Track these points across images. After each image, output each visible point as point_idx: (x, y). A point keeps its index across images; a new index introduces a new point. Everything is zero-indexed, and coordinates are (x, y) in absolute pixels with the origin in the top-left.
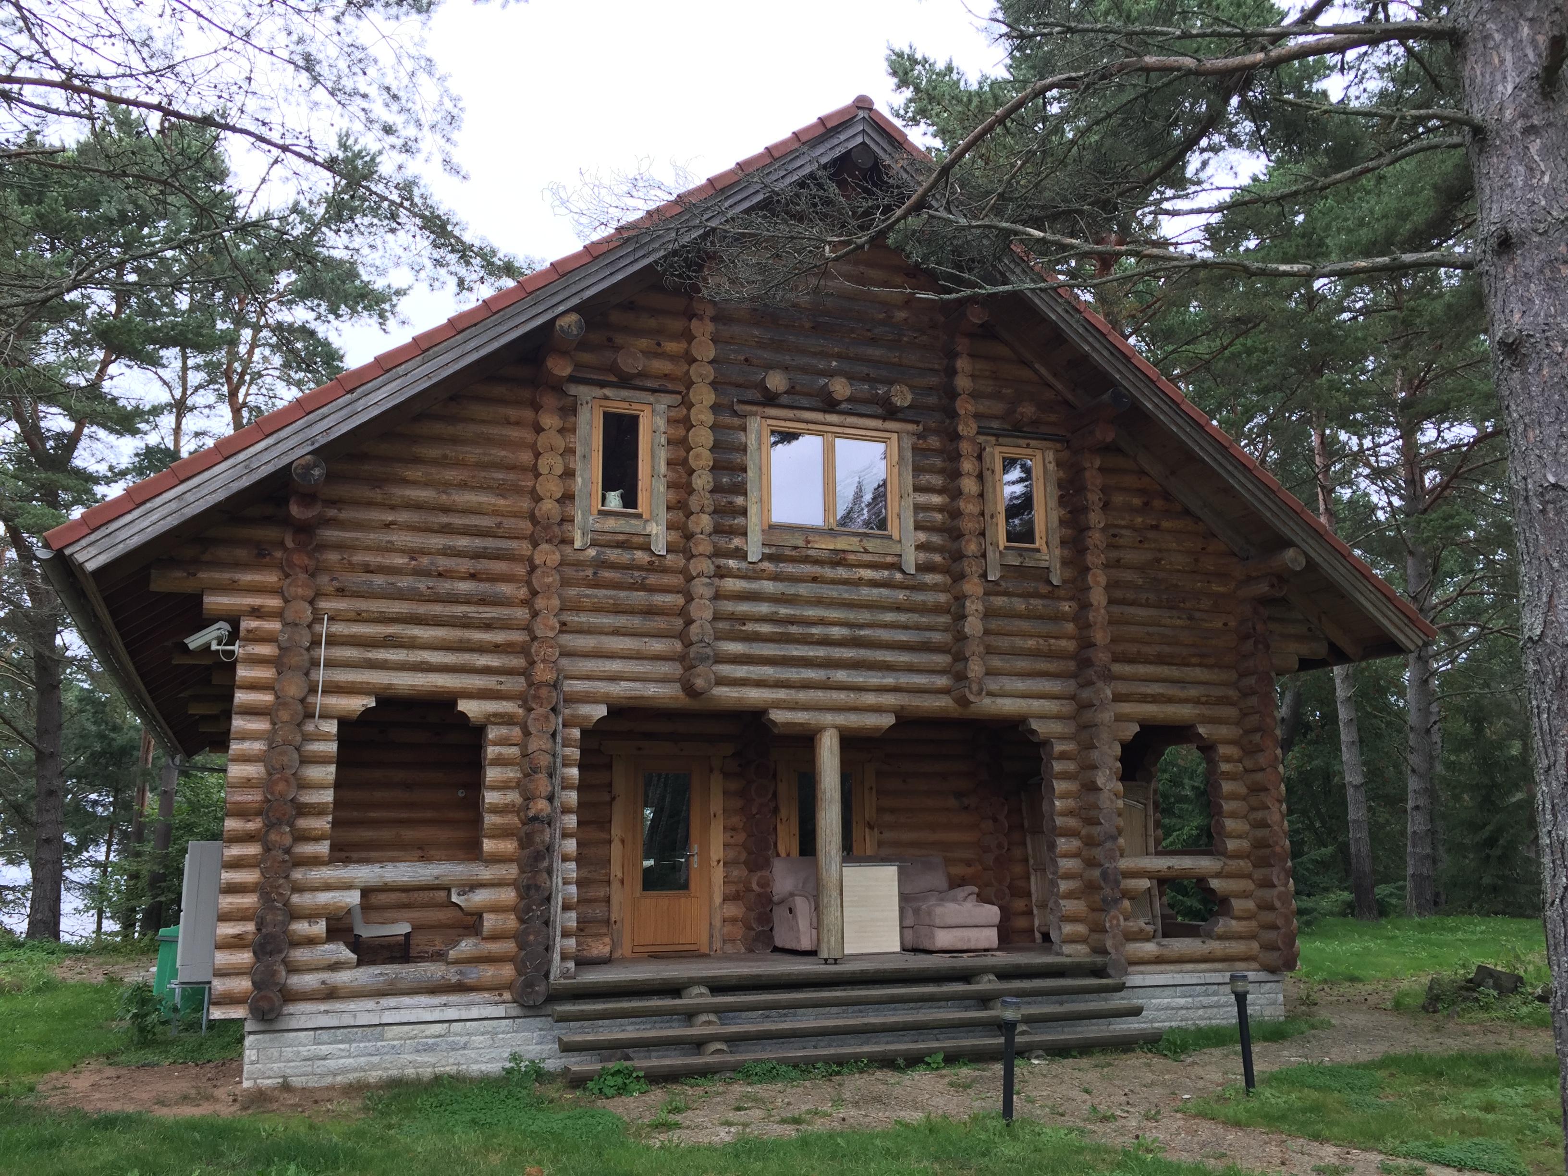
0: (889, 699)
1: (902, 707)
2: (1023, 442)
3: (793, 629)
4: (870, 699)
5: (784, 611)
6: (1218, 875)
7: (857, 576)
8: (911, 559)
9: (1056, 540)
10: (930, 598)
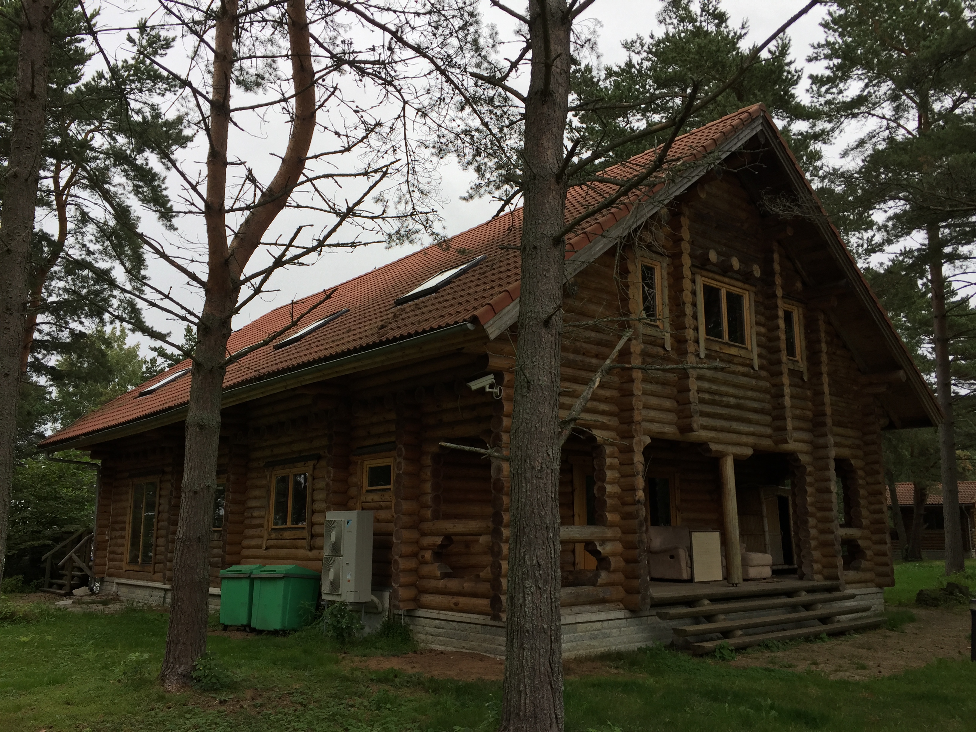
0: (751, 440)
1: (755, 444)
2: (791, 302)
3: (717, 398)
4: (744, 439)
5: (714, 387)
6: (860, 538)
7: (737, 370)
8: (756, 363)
9: (805, 357)
10: (762, 383)
